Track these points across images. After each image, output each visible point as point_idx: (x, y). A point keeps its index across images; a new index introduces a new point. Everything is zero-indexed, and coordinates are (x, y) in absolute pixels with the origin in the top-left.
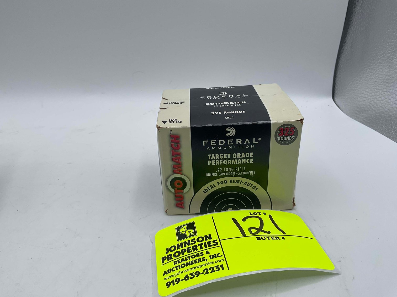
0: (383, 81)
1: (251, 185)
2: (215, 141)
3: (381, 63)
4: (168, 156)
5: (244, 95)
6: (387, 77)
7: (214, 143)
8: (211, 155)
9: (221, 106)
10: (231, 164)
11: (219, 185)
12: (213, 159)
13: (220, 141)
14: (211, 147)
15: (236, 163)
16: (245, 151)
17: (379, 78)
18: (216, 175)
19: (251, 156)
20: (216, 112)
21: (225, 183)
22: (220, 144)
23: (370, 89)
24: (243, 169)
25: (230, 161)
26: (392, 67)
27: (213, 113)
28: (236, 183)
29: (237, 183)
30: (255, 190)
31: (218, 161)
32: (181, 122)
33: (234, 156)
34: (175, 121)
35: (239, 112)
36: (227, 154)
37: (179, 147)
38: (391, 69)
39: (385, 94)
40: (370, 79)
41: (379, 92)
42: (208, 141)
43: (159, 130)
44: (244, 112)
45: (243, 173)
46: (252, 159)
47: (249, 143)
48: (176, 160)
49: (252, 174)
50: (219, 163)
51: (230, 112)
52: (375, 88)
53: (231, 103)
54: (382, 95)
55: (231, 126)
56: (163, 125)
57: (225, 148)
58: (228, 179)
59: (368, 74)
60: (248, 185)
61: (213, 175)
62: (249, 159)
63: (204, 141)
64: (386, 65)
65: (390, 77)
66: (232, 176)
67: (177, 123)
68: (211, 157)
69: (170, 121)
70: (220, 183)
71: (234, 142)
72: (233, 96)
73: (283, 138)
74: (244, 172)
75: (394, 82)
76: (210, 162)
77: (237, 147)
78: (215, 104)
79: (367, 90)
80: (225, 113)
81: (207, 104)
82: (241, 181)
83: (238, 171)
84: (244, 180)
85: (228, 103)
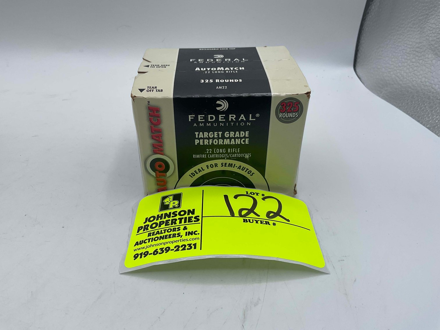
0: (412, 49)
1: (246, 169)
2: (204, 116)
3: (412, 28)
4: (147, 133)
5: (243, 59)
6: (417, 44)
7: (202, 118)
8: (198, 133)
9: (214, 72)
10: (222, 144)
11: (208, 168)
12: (201, 138)
13: (209, 116)
14: (198, 123)
15: (229, 144)
16: (240, 129)
17: (408, 46)
18: (205, 156)
19: (247, 136)
20: (206, 80)
21: (215, 167)
22: (209, 120)
23: (396, 58)
24: (237, 151)
25: (221, 141)
26: (423, 33)
27: (203, 80)
28: (228, 166)
29: (230, 167)
30: (251, 175)
31: (208, 141)
32: (162, 91)
33: (226, 135)
34: (155, 90)
35: (234, 81)
36: (218, 133)
37: (159, 122)
38: (423, 35)
39: (413, 65)
40: (397, 46)
41: (406, 62)
42: (194, 116)
43: (134, 100)
44: (240, 80)
45: (236, 156)
46: (248, 139)
47: (245, 120)
48: (155, 138)
49: (248, 157)
50: (209, 143)
51: (223, 81)
52: (403, 57)
53: (226, 69)
54: (410, 66)
55: (223, 98)
56: (139, 94)
57: (215, 125)
58: (219, 162)
59: (396, 41)
60: (242, 170)
61: (201, 157)
62: (244, 139)
63: (190, 116)
64: (417, 30)
65: (421, 45)
66: (224, 158)
67: (156, 91)
68: (199, 135)
69: (149, 89)
70: (209, 166)
71: (227, 118)
72: (230, 59)
73: (286, 115)
74: (238, 155)
75: (425, 51)
76: (197, 141)
77: (230, 124)
78: (207, 70)
79: (393, 59)
80: (217, 81)
81: (198, 69)
82: (235, 165)
83: (231, 153)
84: (238, 163)
85: (223, 69)
